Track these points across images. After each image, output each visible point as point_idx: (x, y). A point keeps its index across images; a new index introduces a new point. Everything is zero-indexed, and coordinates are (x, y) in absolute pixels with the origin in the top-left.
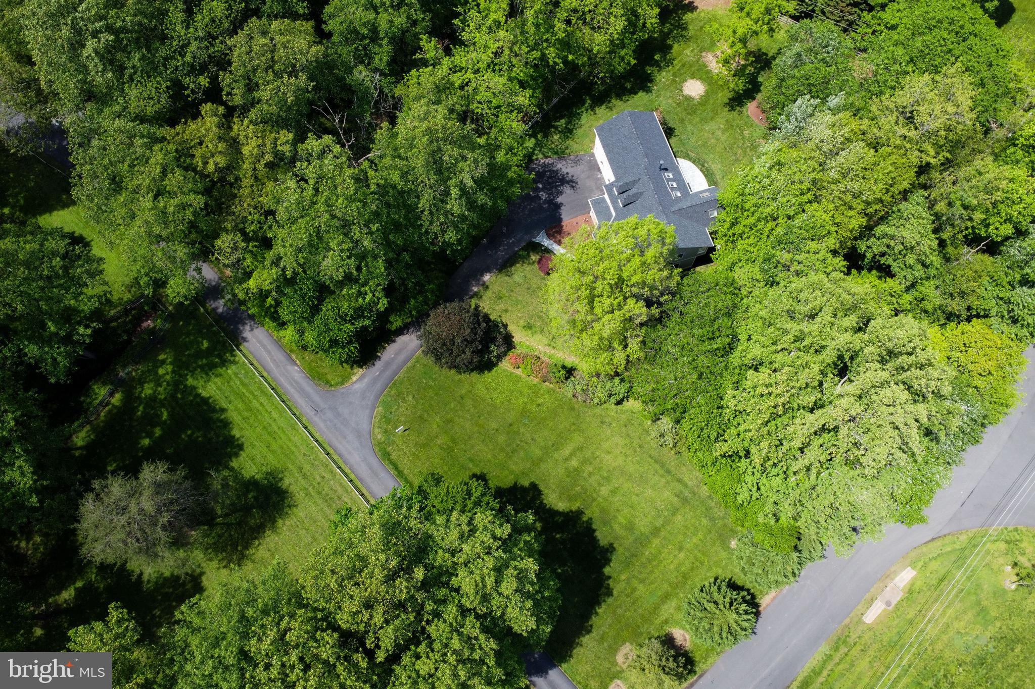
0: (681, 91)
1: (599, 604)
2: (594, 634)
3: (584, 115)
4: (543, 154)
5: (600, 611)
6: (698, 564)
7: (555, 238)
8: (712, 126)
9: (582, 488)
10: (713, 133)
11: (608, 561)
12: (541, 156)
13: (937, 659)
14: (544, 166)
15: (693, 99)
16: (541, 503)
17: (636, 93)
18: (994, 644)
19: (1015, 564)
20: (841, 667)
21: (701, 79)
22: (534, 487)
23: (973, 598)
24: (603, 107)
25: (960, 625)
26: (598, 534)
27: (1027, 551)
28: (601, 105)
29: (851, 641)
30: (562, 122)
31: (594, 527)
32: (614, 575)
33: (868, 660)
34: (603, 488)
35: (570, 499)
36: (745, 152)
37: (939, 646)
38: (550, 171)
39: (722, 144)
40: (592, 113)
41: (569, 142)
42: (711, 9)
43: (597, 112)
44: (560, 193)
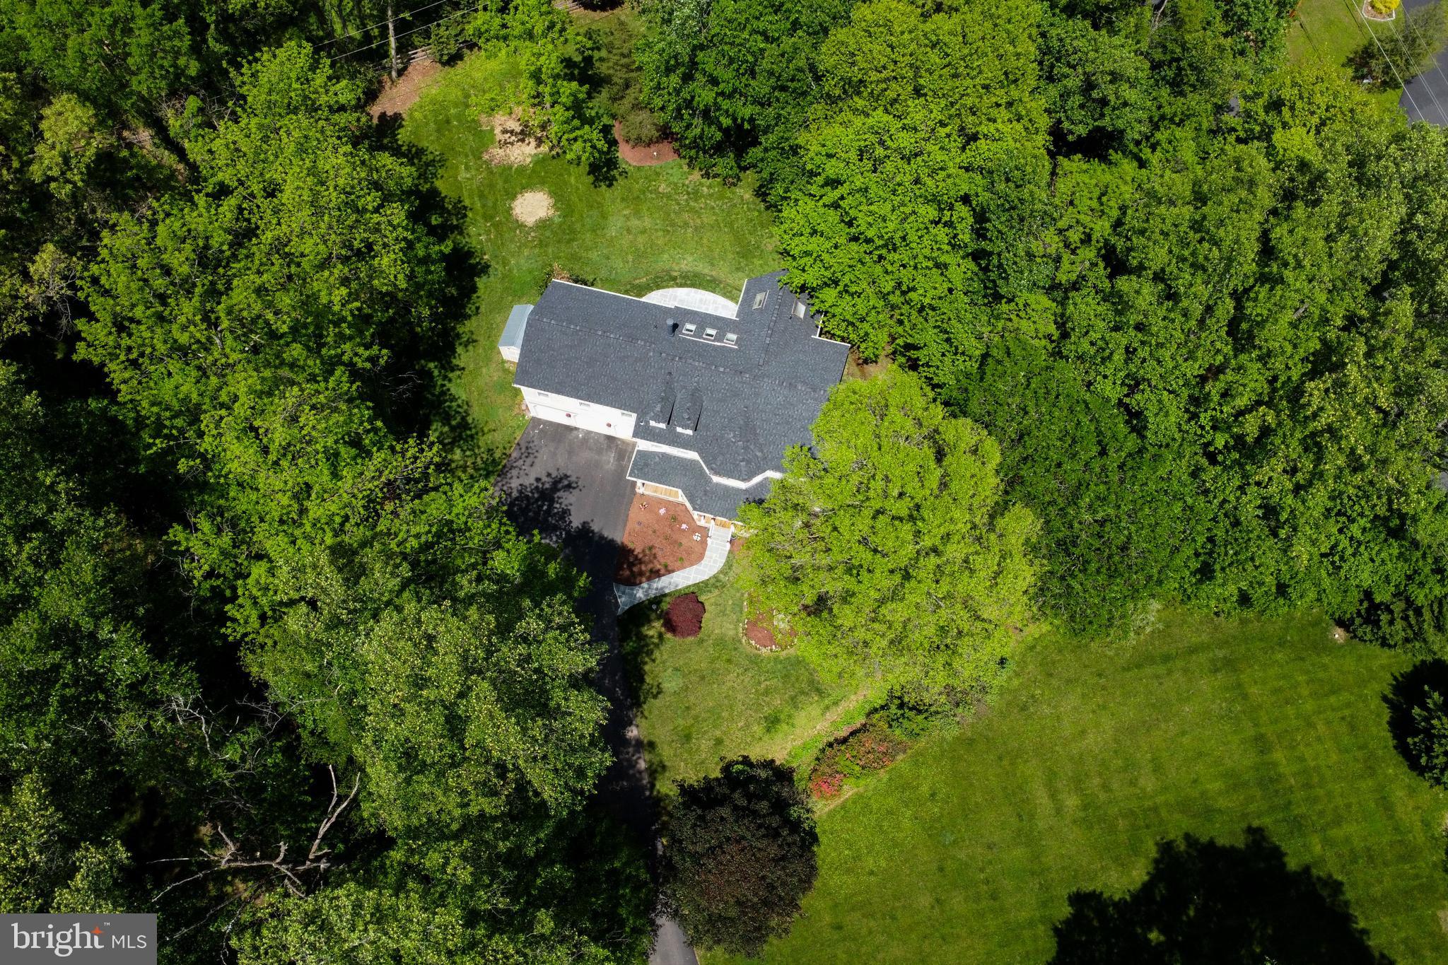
0: (522, 226)
3: (448, 385)
5: (1362, 924)
6: (1347, 712)
7: (641, 574)
8: (614, 226)
9: (1125, 816)
10: (629, 231)
11: (1277, 854)
15: (550, 219)
16: (1116, 905)
17: (474, 289)
21: (524, 188)
22: (1079, 900)
24: (460, 350)
26: (1222, 841)
28: (454, 352)
31: (1204, 839)
32: (1307, 859)
34: (1142, 782)
35: (1135, 849)
36: (692, 210)
38: (514, 504)
39: (656, 230)
40: (458, 373)
41: (483, 441)
42: (418, 99)
43: (462, 365)
44: (565, 512)
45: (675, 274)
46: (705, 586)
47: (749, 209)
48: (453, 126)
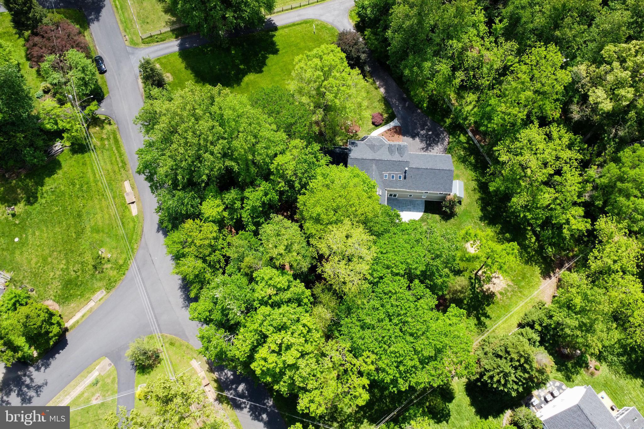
1: (195, 76)
2: (184, 69)
3: (474, 174)
4: (452, 142)
5: (192, 75)
12: (451, 140)
13: (92, 197)
14: (443, 139)
16: (252, 72)
18: (82, 226)
19: (109, 261)
20: (114, 159)
22: (261, 72)
23: (106, 231)
24: (476, 187)
25: (99, 216)
27: (111, 271)
29: (122, 170)
30: (472, 159)
33: (110, 171)
35: (247, 84)
37: (96, 202)
38: (438, 141)
40: (473, 179)
41: (456, 158)
42: (540, 287)
43: (473, 181)
44: (422, 141)
46: (374, 129)
48: (520, 276)
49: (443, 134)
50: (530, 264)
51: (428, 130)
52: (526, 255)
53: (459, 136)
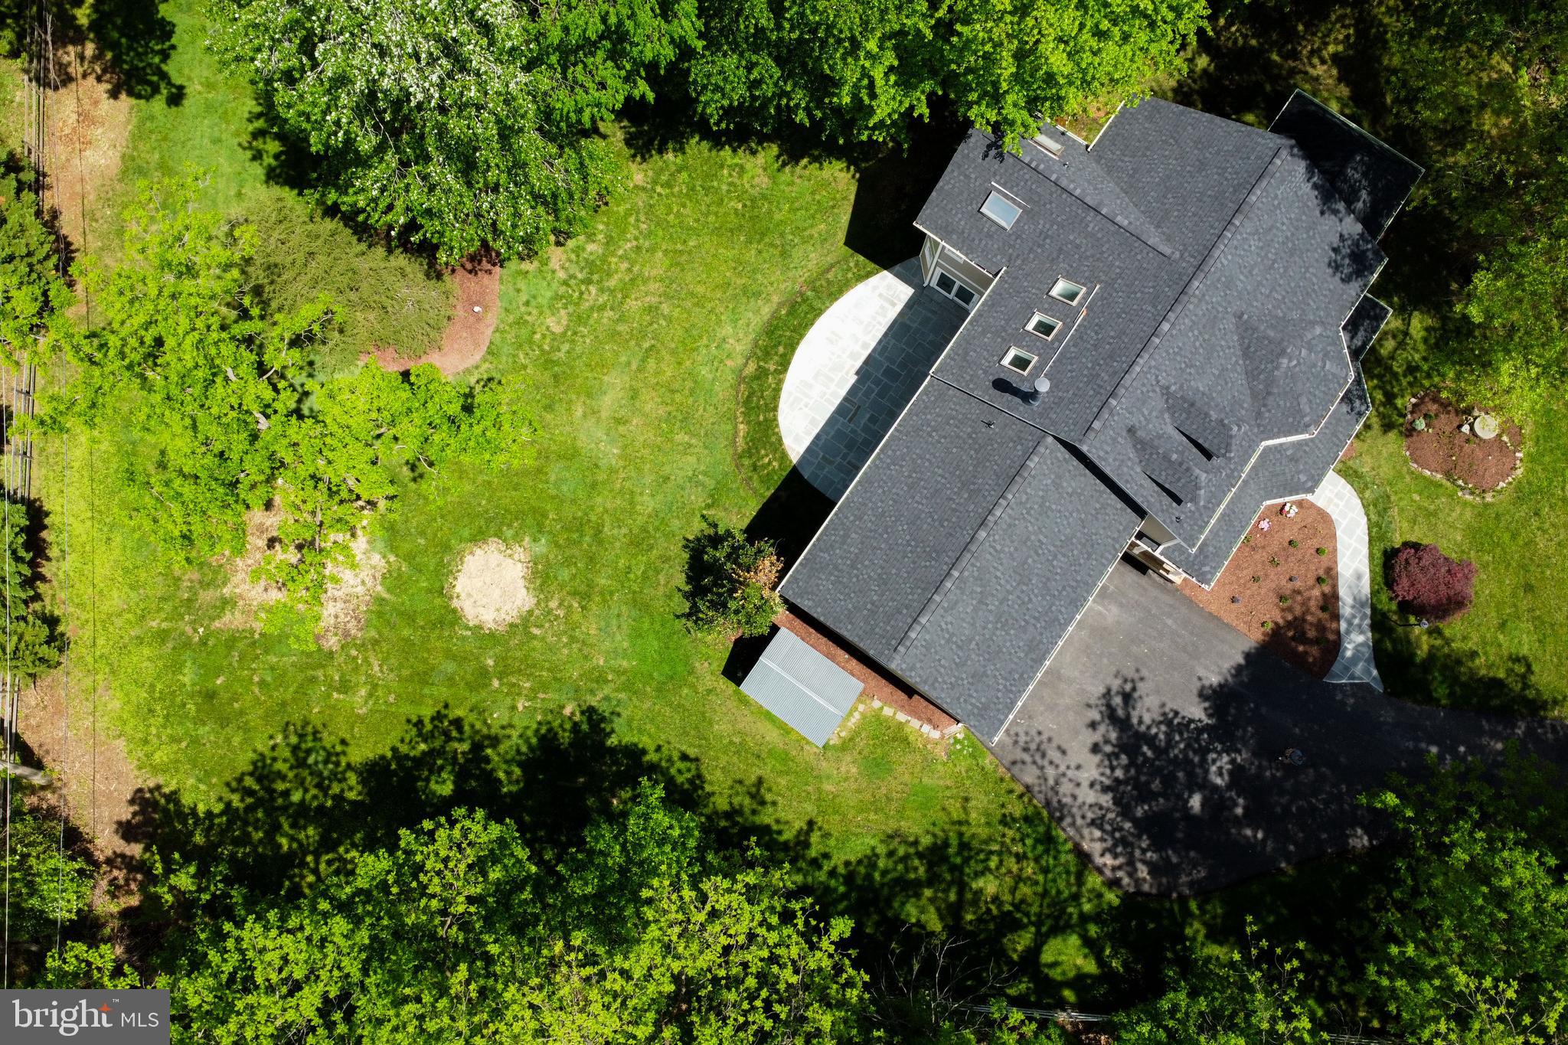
0: (526, 619)
3: (838, 859)
4: (1080, 880)
7: (1322, 625)
10: (621, 420)
12: (1094, 881)
14: (1120, 844)
15: (534, 559)
17: (635, 751)
21: (441, 591)
24: (766, 818)
38: (1126, 812)
39: (641, 369)
40: (815, 838)
41: (978, 828)
42: (121, 743)
43: (799, 824)
44: (1172, 723)
45: (751, 367)
47: (668, 185)
48: (227, 687)
49: (1154, 869)
50: (249, 782)
51: (1216, 802)
52: (296, 797)
53: (1092, 946)
